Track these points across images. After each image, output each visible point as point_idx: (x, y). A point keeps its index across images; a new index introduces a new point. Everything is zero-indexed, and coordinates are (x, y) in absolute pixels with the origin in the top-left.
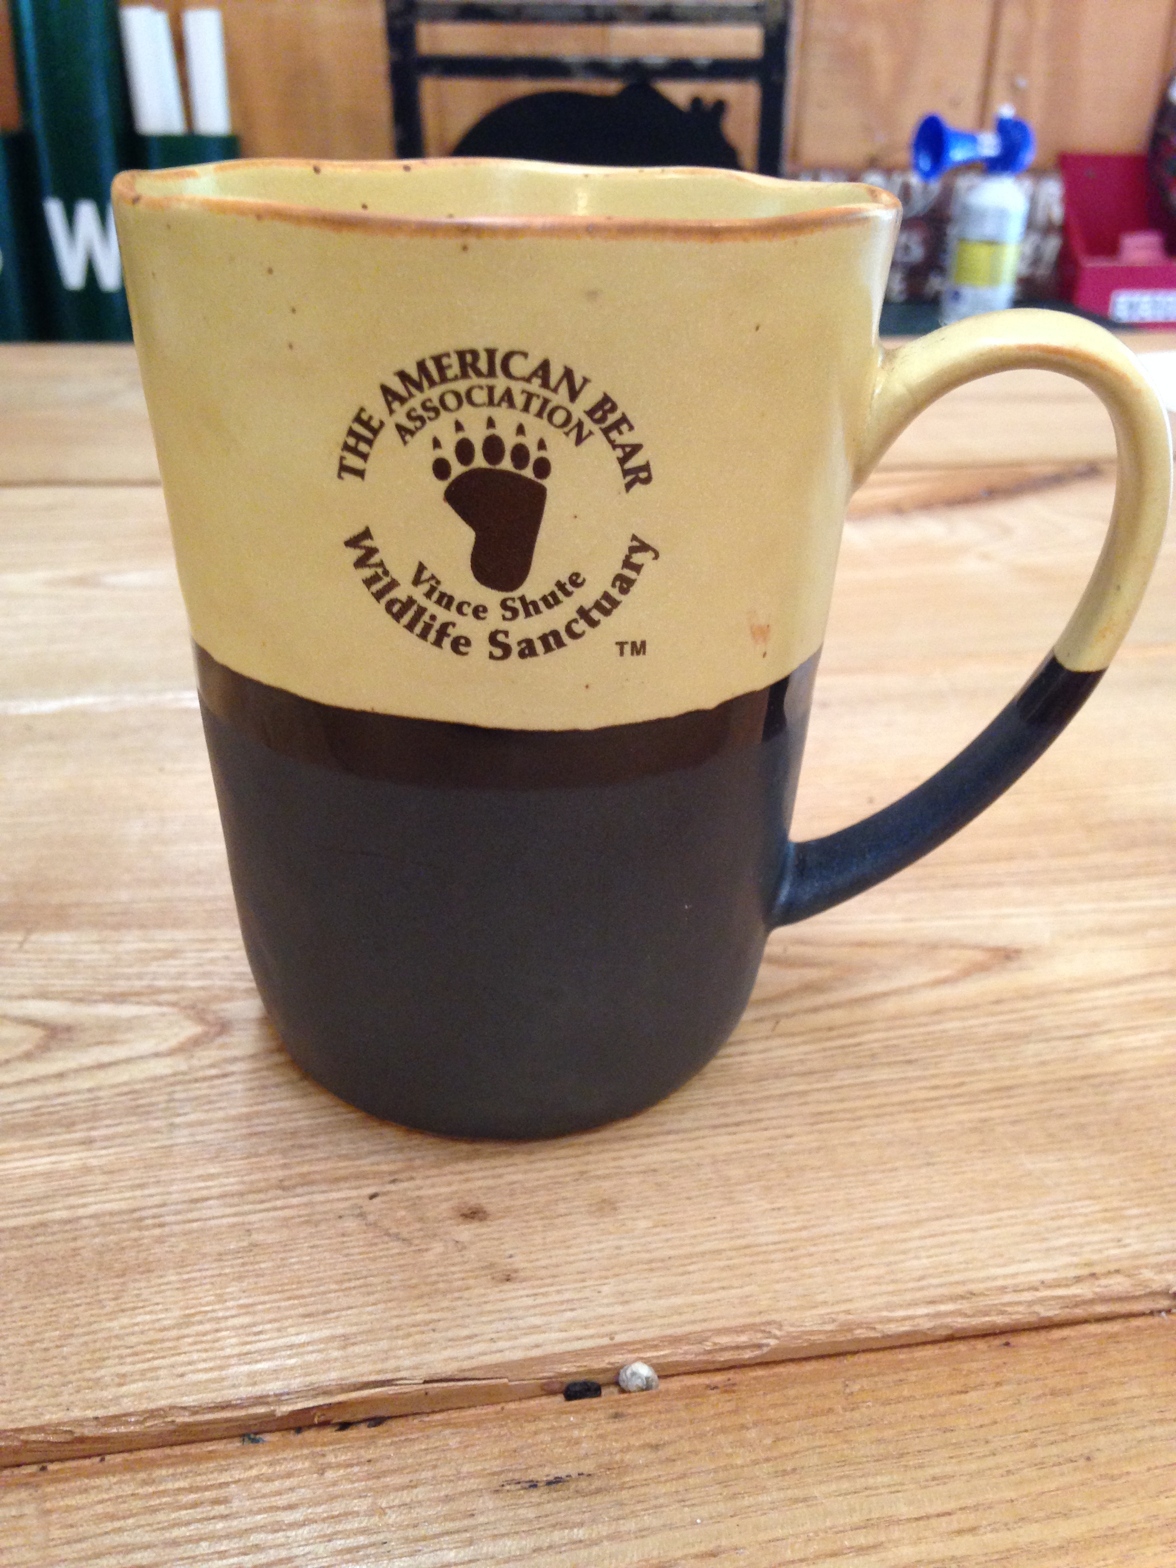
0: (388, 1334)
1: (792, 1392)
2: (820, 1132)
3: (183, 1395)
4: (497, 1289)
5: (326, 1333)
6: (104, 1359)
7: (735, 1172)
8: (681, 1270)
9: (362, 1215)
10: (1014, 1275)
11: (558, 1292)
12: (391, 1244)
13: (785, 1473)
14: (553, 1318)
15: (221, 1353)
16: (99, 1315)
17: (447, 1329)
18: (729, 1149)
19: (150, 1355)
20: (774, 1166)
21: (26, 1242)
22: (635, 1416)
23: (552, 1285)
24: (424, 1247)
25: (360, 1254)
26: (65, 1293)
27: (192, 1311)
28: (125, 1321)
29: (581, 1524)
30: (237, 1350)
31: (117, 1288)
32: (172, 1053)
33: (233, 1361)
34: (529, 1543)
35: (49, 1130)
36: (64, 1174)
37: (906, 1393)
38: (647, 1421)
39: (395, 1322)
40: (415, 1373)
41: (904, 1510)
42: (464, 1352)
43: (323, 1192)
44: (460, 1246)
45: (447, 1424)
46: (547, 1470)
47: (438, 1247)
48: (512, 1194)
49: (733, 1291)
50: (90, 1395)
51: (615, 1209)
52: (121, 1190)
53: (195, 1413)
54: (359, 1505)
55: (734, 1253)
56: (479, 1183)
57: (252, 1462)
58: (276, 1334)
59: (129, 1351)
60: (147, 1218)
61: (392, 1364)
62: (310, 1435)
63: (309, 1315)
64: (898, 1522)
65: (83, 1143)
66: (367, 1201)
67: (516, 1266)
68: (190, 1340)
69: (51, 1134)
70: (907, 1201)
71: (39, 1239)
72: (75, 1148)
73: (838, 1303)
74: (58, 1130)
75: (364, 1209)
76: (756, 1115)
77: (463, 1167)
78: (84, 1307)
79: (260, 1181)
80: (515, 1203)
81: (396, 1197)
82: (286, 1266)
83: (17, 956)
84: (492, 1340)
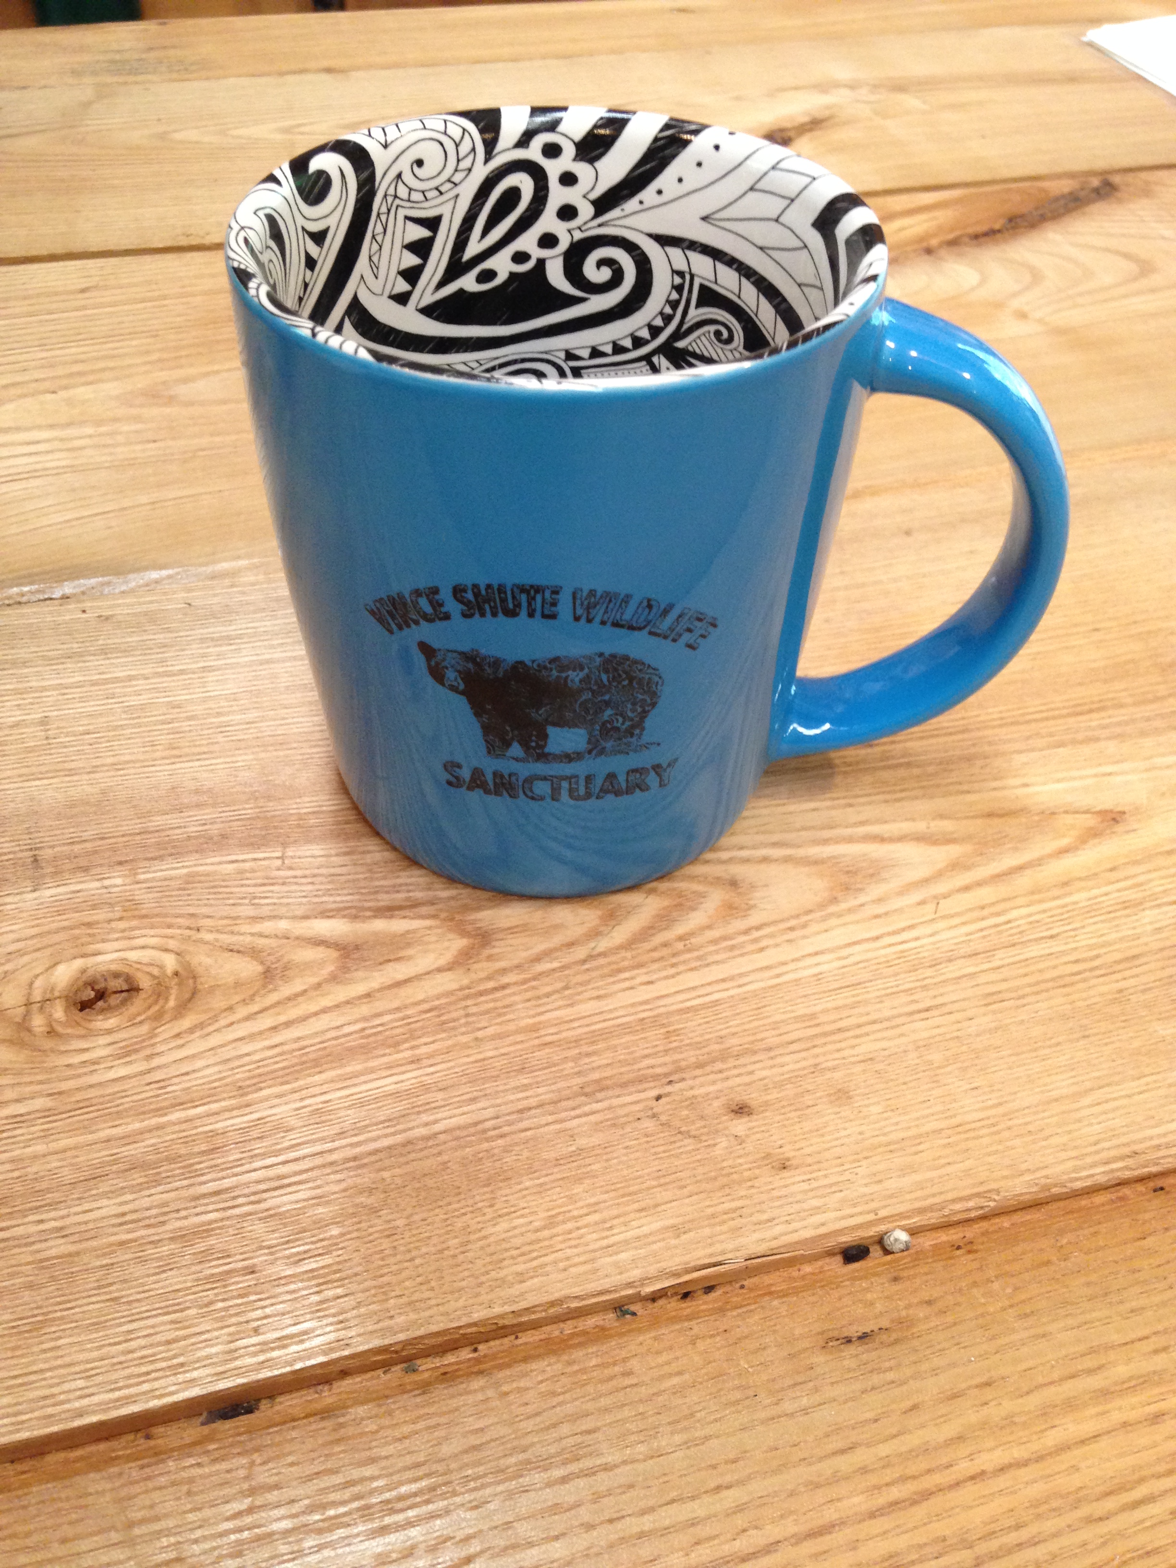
0: (706, 1223)
1: (1018, 1249)
2: (994, 1012)
3: (572, 1286)
4: (778, 1177)
5: (660, 1225)
6: (501, 1261)
7: (935, 1056)
8: (914, 1149)
9: (654, 1116)
10: (1165, 1135)
11: (826, 1176)
12: (686, 1141)
13: (1026, 1315)
14: (828, 1199)
15: (589, 1248)
16: (484, 1222)
17: (751, 1215)
18: (925, 1034)
19: (536, 1254)
20: (964, 1048)
21: (402, 1160)
22: (908, 1278)
23: (820, 1170)
24: (711, 1142)
25: (664, 1152)
26: (450, 1204)
27: (553, 1212)
28: (505, 1225)
29: (891, 1369)
30: (599, 1245)
31: (488, 1196)
32: (449, 968)
33: (598, 1254)
34: (858, 1386)
35: (381, 1051)
36: (408, 1093)
37: (1101, 1243)
38: (918, 1281)
39: (710, 1211)
40: (738, 1254)
41: (1116, 1338)
42: (768, 1234)
43: (618, 1096)
44: (740, 1140)
46: (855, 1327)
47: (723, 1142)
48: (766, 1089)
49: (957, 1166)
50: (502, 1293)
51: (850, 1098)
52: (461, 1104)
53: (584, 1299)
55: (951, 1132)
56: (738, 1080)
57: (641, 1338)
58: (623, 1228)
59: (517, 1252)
60: (489, 1130)
61: (718, 1247)
63: (642, 1210)
64: (1113, 1347)
65: (412, 1062)
66: (654, 1103)
67: (787, 1155)
68: (560, 1238)
69: (384, 1055)
70: (1073, 1073)
71: (411, 1156)
72: (409, 1067)
73: (1038, 1169)
74: (387, 1051)
75: (655, 1110)
76: (940, 1000)
77: (719, 1065)
78: (469, 1216)
79: (564, 1089)
80: (769, 1097)
81: (677, 1098)
82: (611, 1166)
83: (281, 873)
84: (787, 1223)
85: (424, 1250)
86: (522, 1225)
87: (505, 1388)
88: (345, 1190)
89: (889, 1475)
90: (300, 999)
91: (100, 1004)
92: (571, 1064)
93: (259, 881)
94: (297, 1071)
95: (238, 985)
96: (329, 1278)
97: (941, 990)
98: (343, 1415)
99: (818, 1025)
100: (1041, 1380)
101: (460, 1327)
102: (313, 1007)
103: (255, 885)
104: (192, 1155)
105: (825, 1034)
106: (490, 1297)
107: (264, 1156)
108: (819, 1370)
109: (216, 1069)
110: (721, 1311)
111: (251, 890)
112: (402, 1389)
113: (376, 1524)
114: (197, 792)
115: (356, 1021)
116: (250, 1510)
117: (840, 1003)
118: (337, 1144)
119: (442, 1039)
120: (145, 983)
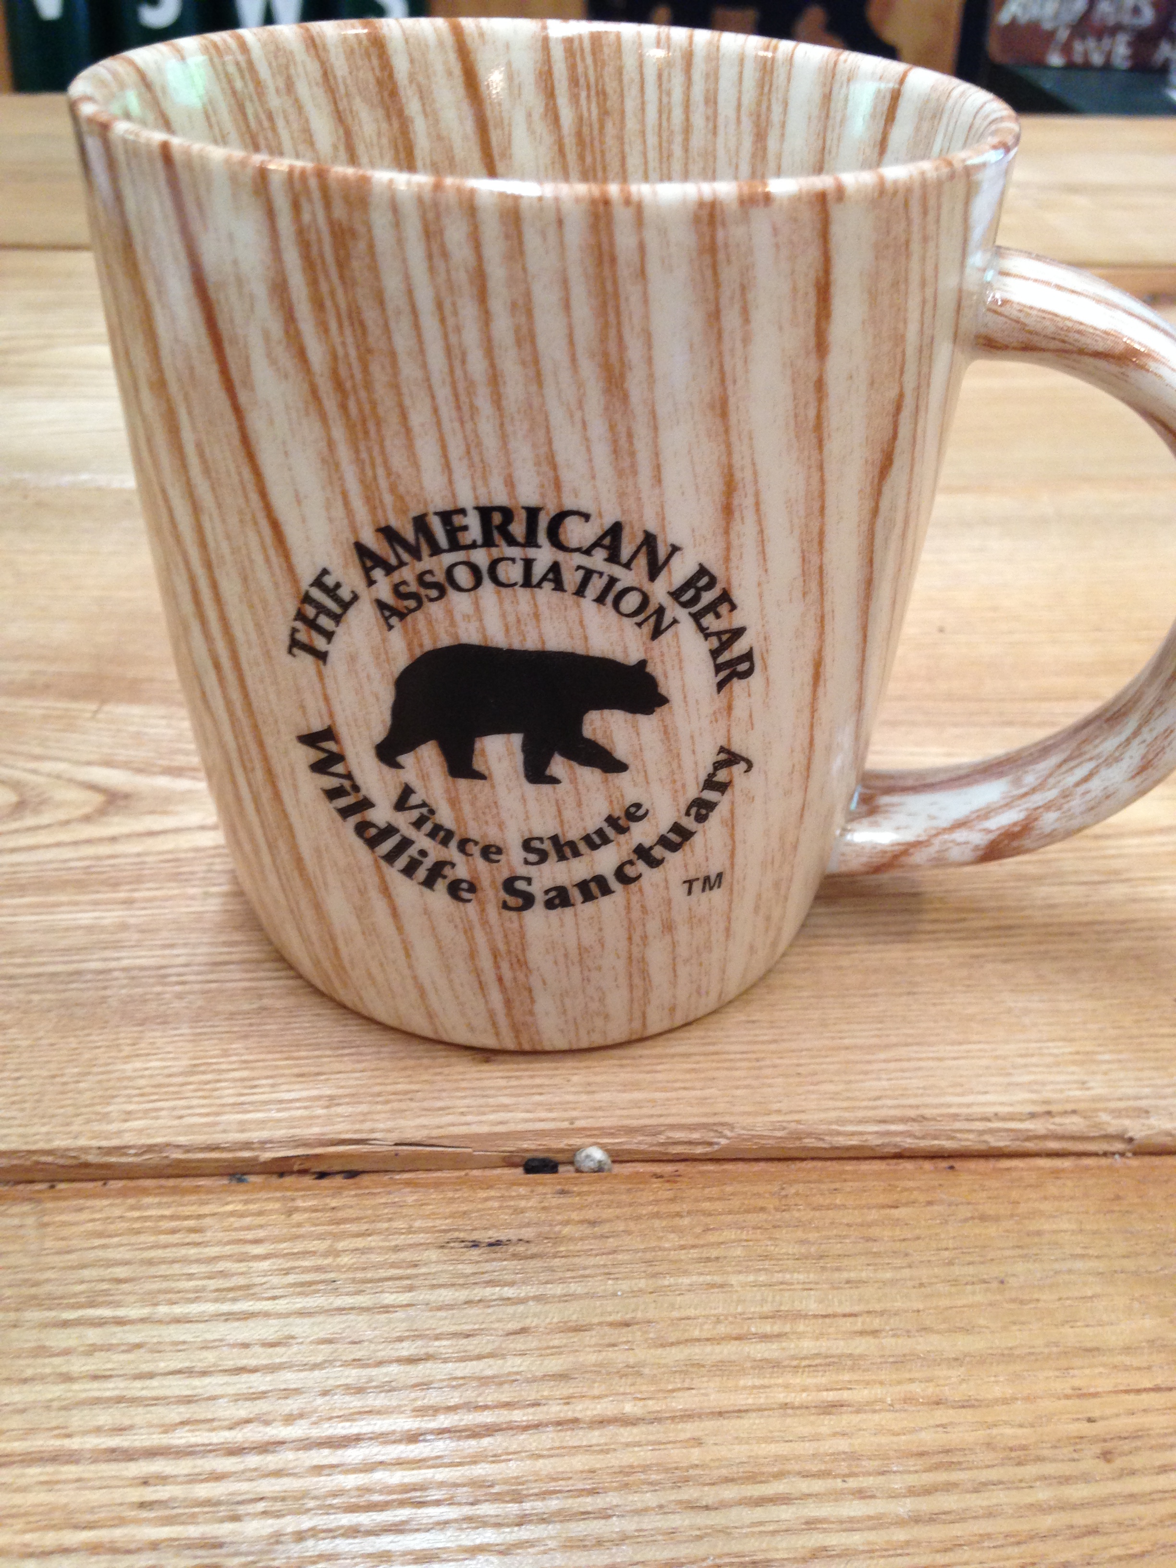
0: (369, 1100)
1: (729, 1189)
3: (179, 1134)
4: (475, 1069)
5: (314, 1093)
6: (114, 1097)
8: (650, 1069)
10: (969, 1105)
11: (531, 1078)
13: (708, 1260)
14: (521, 1099)
15: (218, 1101)
16: (116, 1058)
17: (424, 1100)
21: (61, 987)
22: (579, 1194)
23: (526, 1071)
26: (89, 1035)
27: (199, 1062)
28: (138, 1065)
29: (513, 1284)
30: (231, 1100)
31: (136, 1035)
33: (228, 1109)
34: (463, 1295)
36: (103, 929)
37: (838, 1202)
38: (590, 1199)
39: (377, 1089)
40: (388, 1136)
41: (813, 1307)
42: (434, 1122)
45: (408, 1183)
46: (491, 1233)
49: (693, 1093)
50: (96, 1127)
52: (151, 948)
53: (188, 1151)
54: (318, 1246)
55: (702, 1058)
57: (233, 1198)
58: (269, 1089)
59: (138, 1092)
60: (171, 975)
61: (368, 1125)
62: (288, 1180)
63: (302, 1075)
64: (805, 1317)
65: (125, 903)
68: (193, 1087)
69: (98, 892)
70: (880, 1026)
71: (74, 985)
72: (118, 906)
73: (791, 1112)
74: (104, 889)
78: (103, 1049)
83: (90, 724)
84: (462, 1114)
85: (34, 1073)
87: (46, 1219)
89: (454, 1398)
90: (41, 831)
93: (60, 727)
101: (34, 1152)
102: (50, 840)
103: (54, 730)
106: (81, 1128)
111: (46, 733)
114: (44, 647)
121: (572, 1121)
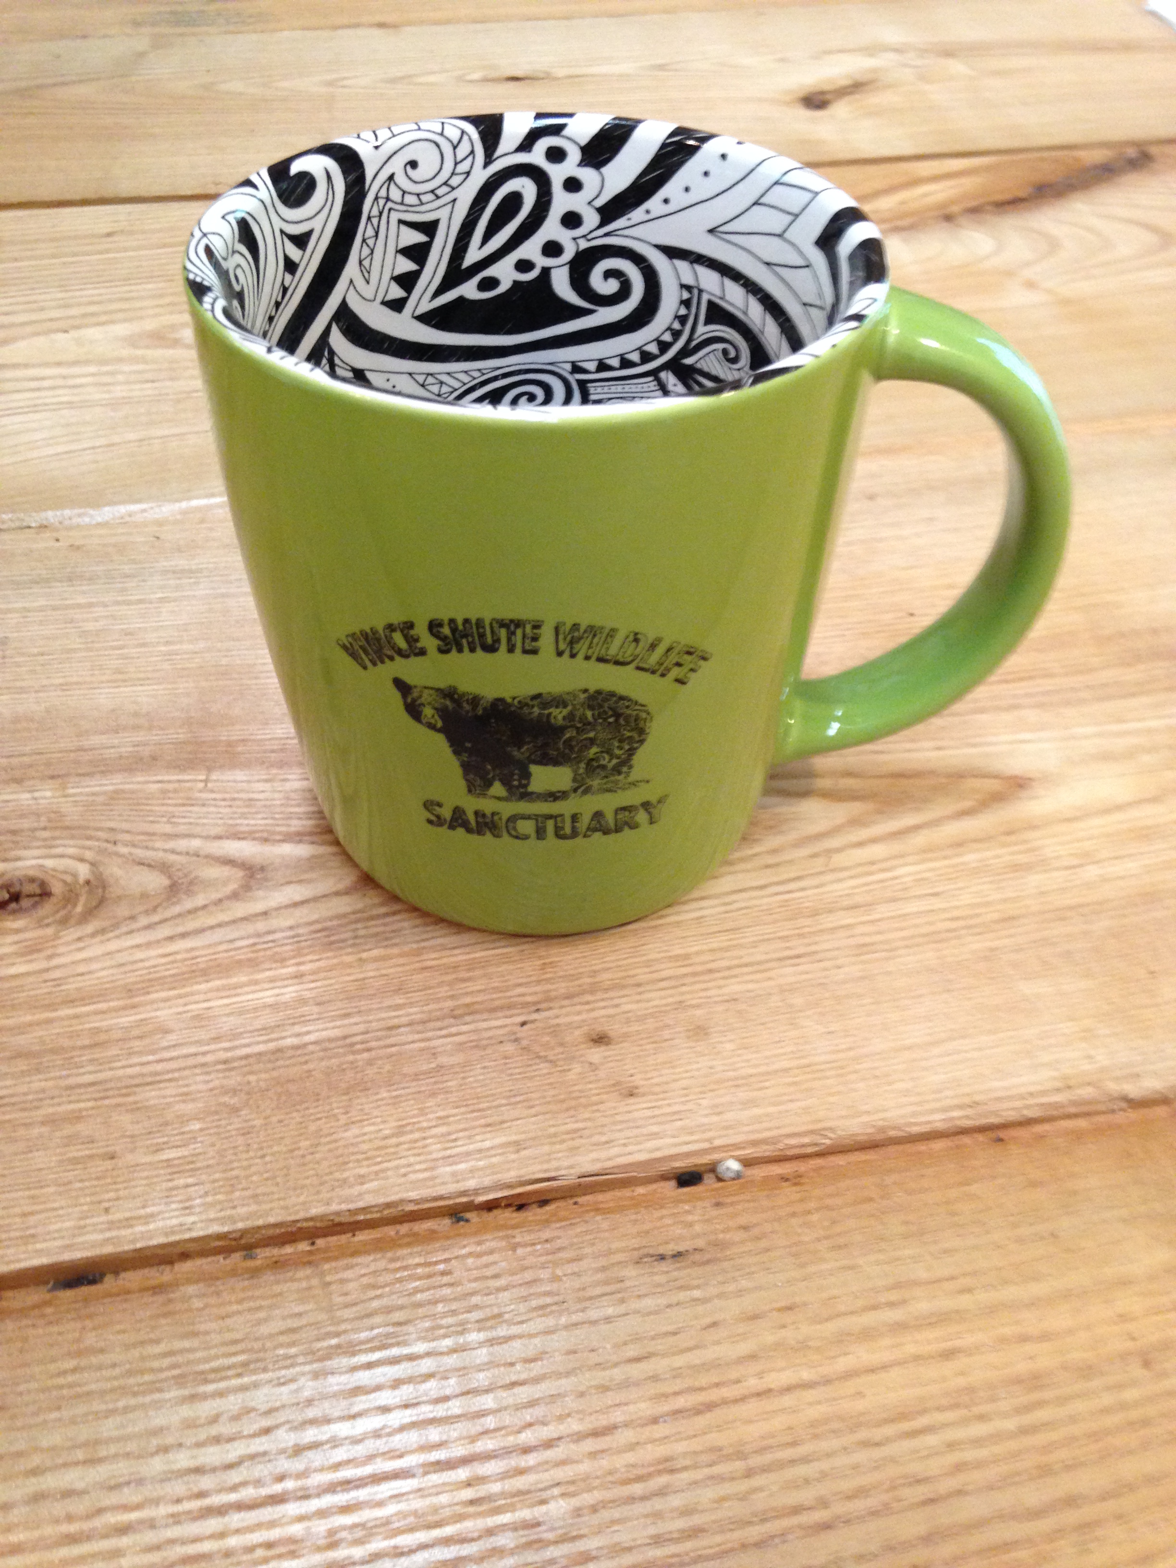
0: (547, 1141)
2: (864, 962)
3: (408, 1191)
4: (623, 1103)
5: (504, 1139)
6: (346, 1163)
7: (798, 1000)
8: (761, 1085)
9: (516, 1040)
10: (1009, 1088)
11: (669, 1105)
12: (542, 1065)
13: (840, 1247)
14: (667, 1127)
15: (429, 1157)
16: (336, 1127)
17: (591, 1136)
18: (792, 979)
19: (379, 1159)
20: (827, 995)
21: (270, 1066)
22: (732, 1204)
23: (664, 1099)
24: (566, 1067)
25: (520, 1073)
26: (307, 1108)
27: (404, 1122)
28: (357, 1131)
29: (699, 1287)
30: (440, 1155)
31: (345, 1103)
32: (347, 892)
33: (440, 1163)
34: (662, 1301)
35: (267, 966)
36: (286, 1005)
37: (926, 1186)
38: (740, 1207)
39: (552, 1130)
40: (572, 1171)
41: (922, 1274)
42: (603, 1155)
43: (485, 1020)
44: (594, 1067)
46: (671, 1246)
47: (577, 1068)
48: (628, 1021)
49: (799, 1104)
50: (342, 1192)
51: (706, 1034)
52: (332, 1019)
53: (418, 1204)
54: (544, 1274)
55: (796, 1072)
56: (603, 1012)
57: (466, 1242)
58: (467, 1141)
59: (363, 1156)
60: (356, 1043)
61: (554, 1164)
63: (490, 1125)
65: (296, 977)
66: (519, 1028)
67: (635, 1084)
68: (406, 1146)
69: (271, 969)
70: (930, 1024)
71: (279, 1063)
72: (290, 982)
73: (876, 1112)
74: (274, 965)
75: (518, 1035)
76: (813, 948)
77: (589, 998)
78: (324, 1120)
79: (436, 1010)
80: (631, 1029)
81: (540, 1025)
82: (465, 1084)
83: (204, 795)
84: (625, 1145)
85: (275, 1149)
86: (370, 1133)
87: (328, 1279)
88: (211, 1090)
89: (678, 1385)
90: (200, 913)
91: (13, 905)
92: (447, 988)
93: (180, 801)
94: (185, 979)
95: (144, 896)
96: (181, 1168)
97: (817, 939)
98: (173, 1292)
99: (690, 965)
100: (842, 1308)
101: (298, 1221)
102: (211, 921)
103: (176, 805)
104: (74, 1048)
105: (695, 974)
106: (329, 1195)
107: (140, 1053)
108: (628, 1283)
109: (111, 971)
110: (547, 1222)
111: (170, 809)
112: (233, 1273)
113: (186, 1392)
114: (136, 714)
115: (248, 937)
116: (74, 1370)
117: (715, 945)
118: (213, 1047)
119: (328, 958)
120: (57, 888)
121: (709, 1140)
